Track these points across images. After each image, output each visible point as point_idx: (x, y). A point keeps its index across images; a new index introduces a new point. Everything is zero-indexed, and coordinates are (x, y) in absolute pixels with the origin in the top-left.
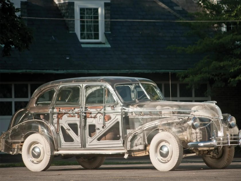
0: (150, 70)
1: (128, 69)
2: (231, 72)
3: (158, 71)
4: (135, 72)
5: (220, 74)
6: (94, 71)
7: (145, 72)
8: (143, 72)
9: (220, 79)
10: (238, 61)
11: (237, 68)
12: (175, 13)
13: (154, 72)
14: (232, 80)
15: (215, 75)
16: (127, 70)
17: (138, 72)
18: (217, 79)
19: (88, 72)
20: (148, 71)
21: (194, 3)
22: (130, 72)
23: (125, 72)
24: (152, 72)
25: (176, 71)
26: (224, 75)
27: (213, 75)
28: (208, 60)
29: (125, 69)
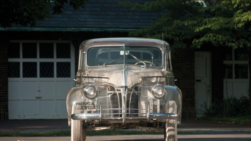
0: (98, 29)
2: (196, 32)
4: (82, 30)
5: (181, 34)
6: (38, 28)
9: (181, 39)
11: (203, 28)
13: (103, 31)
14: (197, 41)
15: (175, 35)
16: (74, 29)
17: (85, 30)
18: (178, 40)
19: (32, 29)
20: (96, 29)
22: (76, 30)
23: (71, 30)
24: (100, 31)
26: (186, 35)
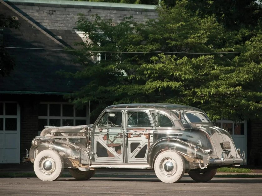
1: (20, 91)
2: (116, 96)
3: (47, 93)
4: (26, 93)
5: (104, 97)
7: (35, 94)
8: (33, 93)
9: (104, 101)
10: (121, 86)
12: (58, 42)
13: (43, 94)
15: (99, 98)
18: (102, 102)
21: (72, 33)
22: (22, 93)
24: (41, 94)
25: (62, 93)
26: (108, 98)
27: (98, 98)
28: (94, 85)
29: (18, 91)
